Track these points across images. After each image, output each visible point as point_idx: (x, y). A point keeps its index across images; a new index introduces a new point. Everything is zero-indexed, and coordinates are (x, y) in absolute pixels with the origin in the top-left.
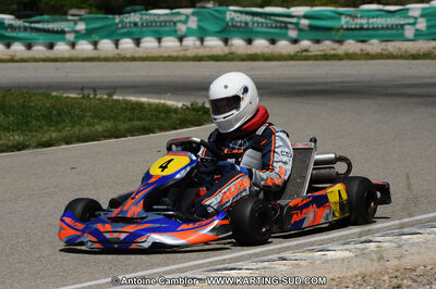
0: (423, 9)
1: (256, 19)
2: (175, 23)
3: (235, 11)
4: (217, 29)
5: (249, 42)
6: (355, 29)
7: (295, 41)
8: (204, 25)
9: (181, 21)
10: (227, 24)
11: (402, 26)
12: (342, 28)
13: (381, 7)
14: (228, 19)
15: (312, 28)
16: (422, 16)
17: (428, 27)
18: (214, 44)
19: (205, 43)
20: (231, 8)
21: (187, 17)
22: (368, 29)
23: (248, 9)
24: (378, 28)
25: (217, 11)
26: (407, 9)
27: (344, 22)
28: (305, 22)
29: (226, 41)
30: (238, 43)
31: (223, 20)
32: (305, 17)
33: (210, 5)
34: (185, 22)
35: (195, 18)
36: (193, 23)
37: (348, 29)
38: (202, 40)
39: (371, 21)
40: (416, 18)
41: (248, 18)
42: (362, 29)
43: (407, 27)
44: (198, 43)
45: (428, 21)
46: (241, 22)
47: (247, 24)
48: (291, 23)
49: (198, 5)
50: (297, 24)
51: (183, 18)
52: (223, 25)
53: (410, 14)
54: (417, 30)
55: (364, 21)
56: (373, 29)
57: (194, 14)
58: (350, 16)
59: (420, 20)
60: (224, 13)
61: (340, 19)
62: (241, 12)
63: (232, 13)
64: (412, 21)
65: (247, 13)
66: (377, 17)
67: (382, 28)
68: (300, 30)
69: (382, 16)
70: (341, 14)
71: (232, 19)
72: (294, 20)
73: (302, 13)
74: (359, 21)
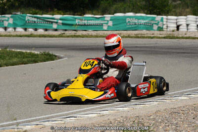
0: (111, 17)
1: (38, 20)
2: (3, 21)
3: (30, 16)
4: (22, 24)
5: (36, 30)
6: (82, 25)
7: (56, 30)
8: (16, 22)
9: (5, 20)
10: (26, 21)
11: (102, 24)
12: (76, 25)
13: (93, 16)
14: (26, 20)
15: (63, 24)
16: (111, 20)
17: (113, 25)
18: (20, 30)
19: (16, 30)
20: (28, 15)
21: (9, 18)
22: (88, 25)
23: (35, 15)
24: (92, 25)
25: (21, 16)
26: (104, 17)
27: (77, 22)
28: (60, 21)
29: (25, 29)
30: (31, 30)
31: (24, 20)
32: (60, 19)
33: (19, 13)
34: (8, 21)
35: (12, 19)
36: (11, 21)
37: (79, 25)
38: (15, 29)
39: (89, 22)
40: (108, 21)
41: (35, 20)
42: (85, 25)
43: (104, 25)
44: (14, 30)
45: (113, 22)
46: (32, 21)
47: (35, 22)
48: (54, 22)
49: (13, 13)
50: (57, 23)
51: (7, 19)
52: (24, 22)
53: (106, 19)
54: (108, 26)
55: (86, 22)
56: (90, 25)
57: (11, 17)
58: (80, 19)
59: (110, 22)
60: (25, 17)
61: (75, 21)
62: (32, 17)
63: (28, 17)
64: (106, 22)
65: (35, 17)
66: (91, 20)
67: (94, 25)
68: (58, 25)
69: (93, 20)
70: (76, 18)
71: (28, 20)
72: (56, 21)
73: (59, 18)
74: (83, 22)
